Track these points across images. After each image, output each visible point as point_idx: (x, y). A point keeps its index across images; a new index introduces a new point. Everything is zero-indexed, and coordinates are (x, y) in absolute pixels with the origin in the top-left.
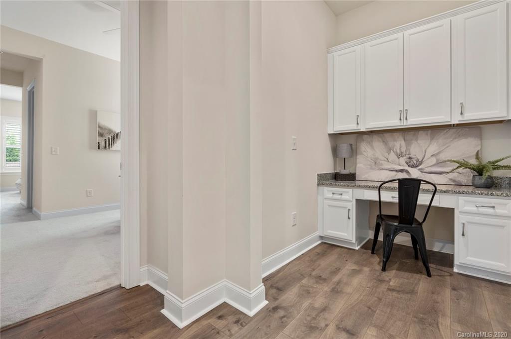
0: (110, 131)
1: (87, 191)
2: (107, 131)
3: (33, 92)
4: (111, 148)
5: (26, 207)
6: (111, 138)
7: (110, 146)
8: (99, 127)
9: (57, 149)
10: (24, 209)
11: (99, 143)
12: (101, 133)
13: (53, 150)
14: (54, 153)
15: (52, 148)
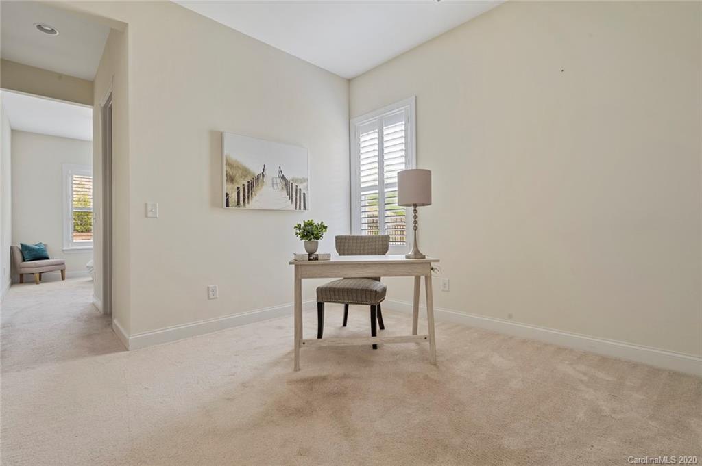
0: (246, 172)
1: (208, 288)
2: (240, 172)
3: (111, 109)
4: (247, 205)
5: (102, 313)
6: (246, 185)
7: (246, 200)
8: (228, 164)
9: (155, 205)
10: (97, 318)
11: (227, 194)
12: (230, 176)
13: (149, 208)
14: (150, 214)
15: (146, 204)
